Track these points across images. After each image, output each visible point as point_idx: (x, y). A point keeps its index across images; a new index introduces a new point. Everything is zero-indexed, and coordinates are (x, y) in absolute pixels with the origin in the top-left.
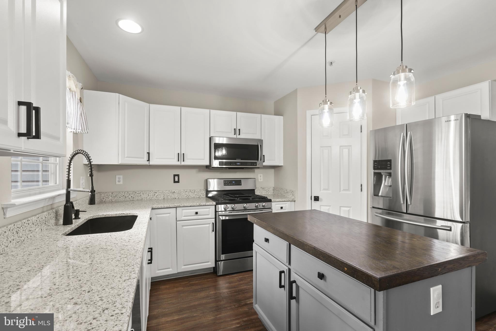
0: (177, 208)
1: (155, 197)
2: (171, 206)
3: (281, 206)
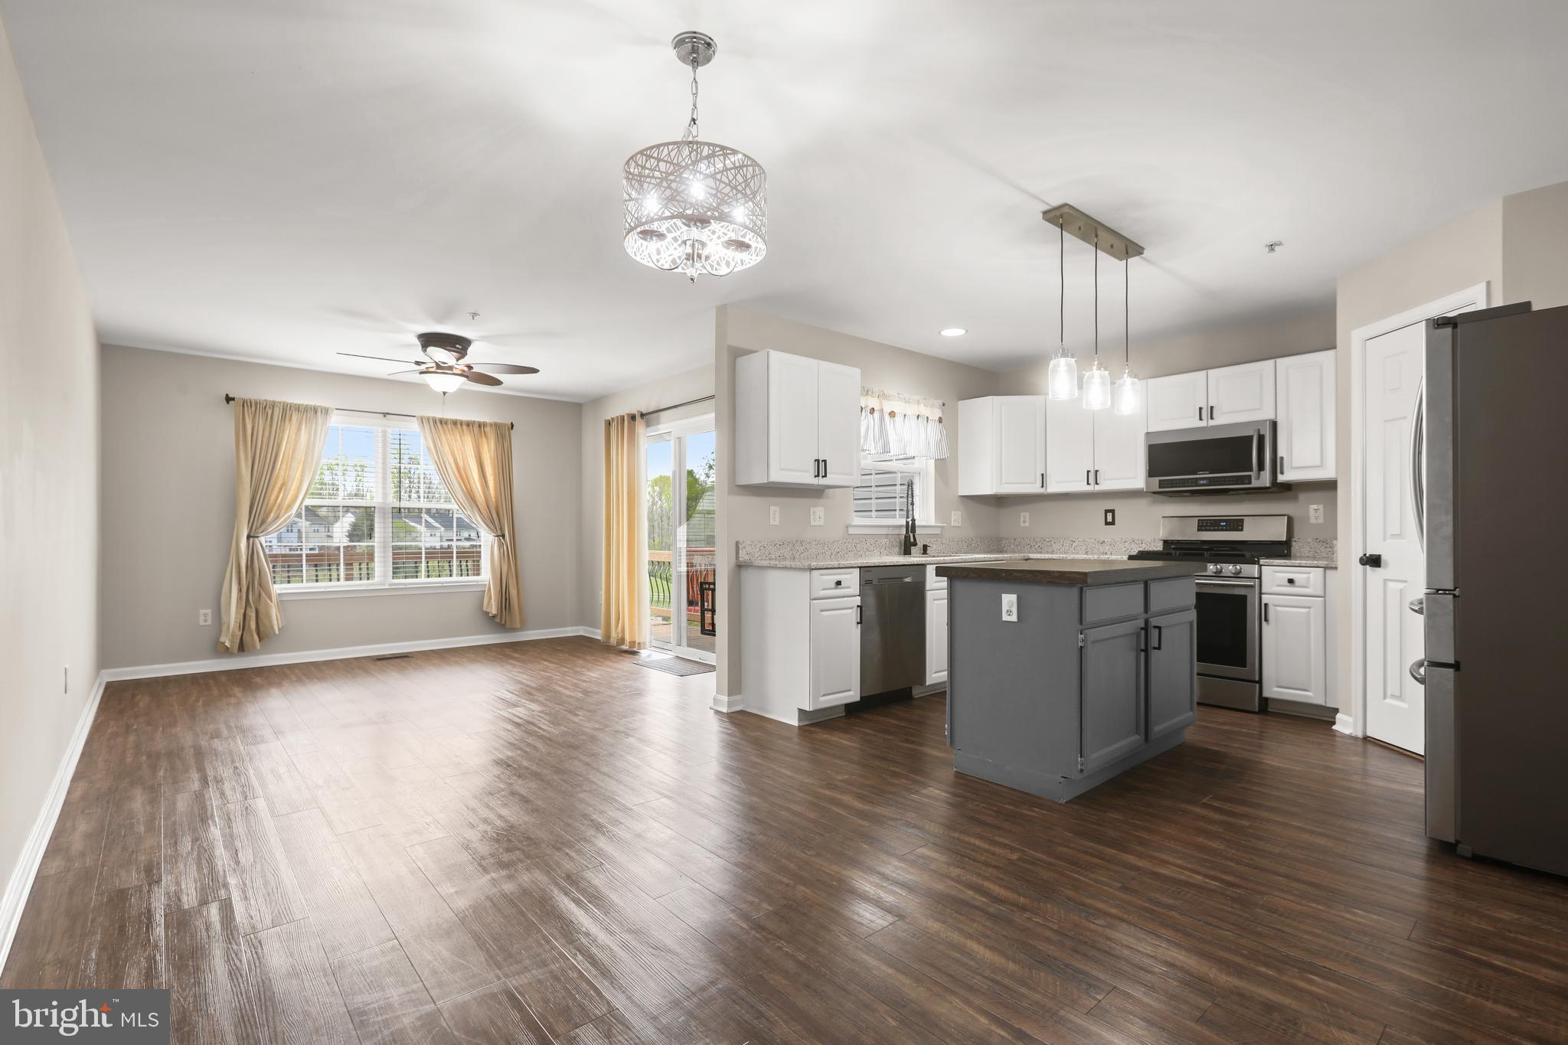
1: (1072, 548)
3: (1291, 576)
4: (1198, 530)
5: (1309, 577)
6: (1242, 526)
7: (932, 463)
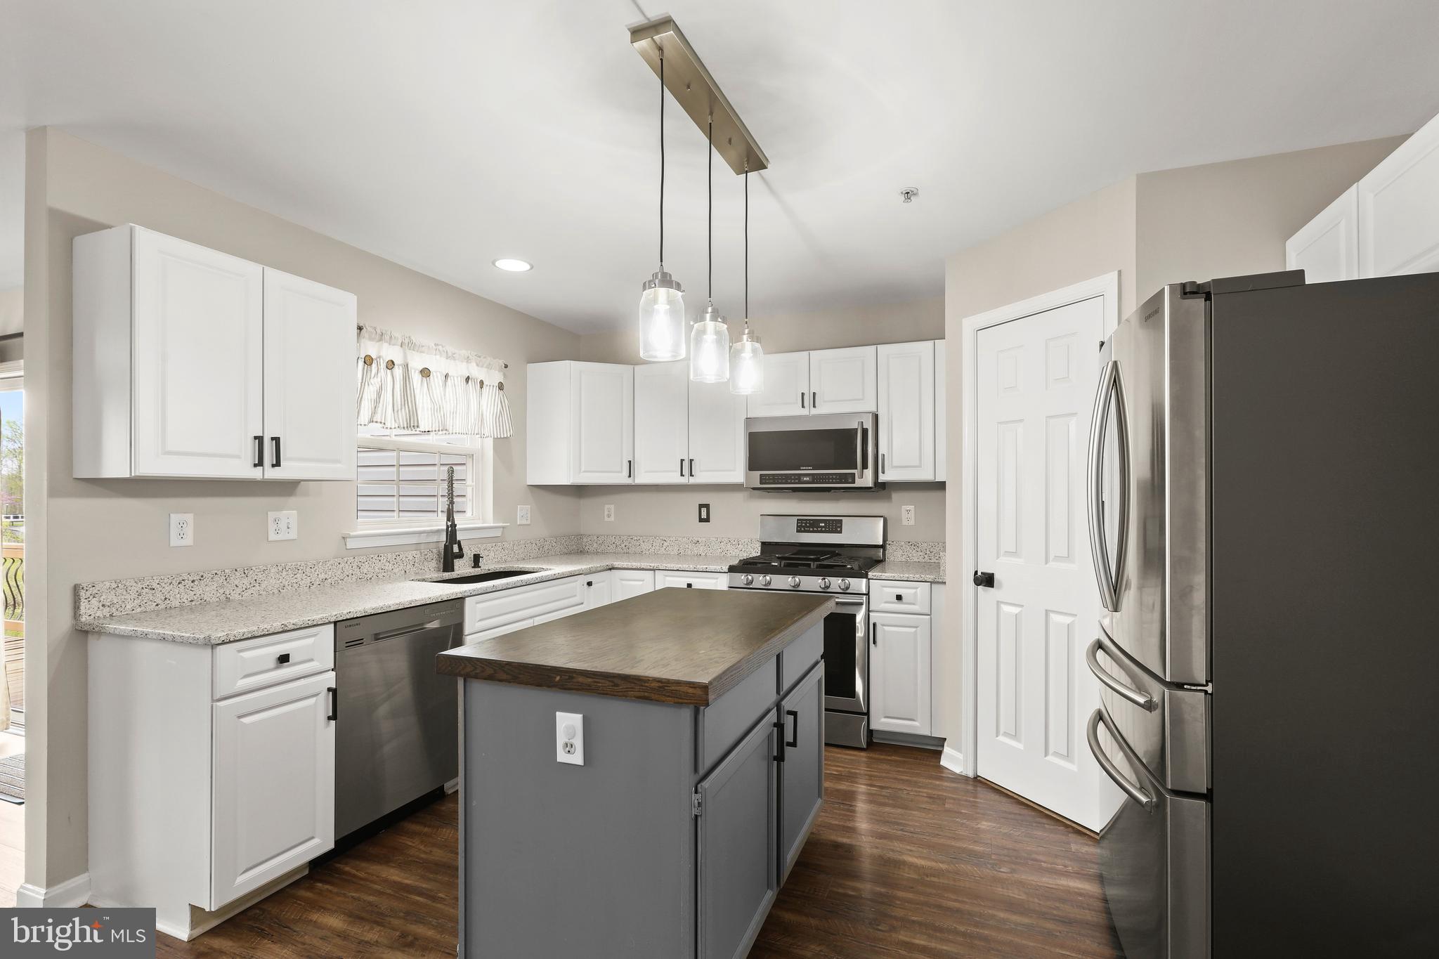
0: (656, 571)
1: (663, 549)
2: (644, 565)
3: (899, 592)
4: (798, 531)
5: (916, 592)
6: (841, 527)
7: (489, 443)
